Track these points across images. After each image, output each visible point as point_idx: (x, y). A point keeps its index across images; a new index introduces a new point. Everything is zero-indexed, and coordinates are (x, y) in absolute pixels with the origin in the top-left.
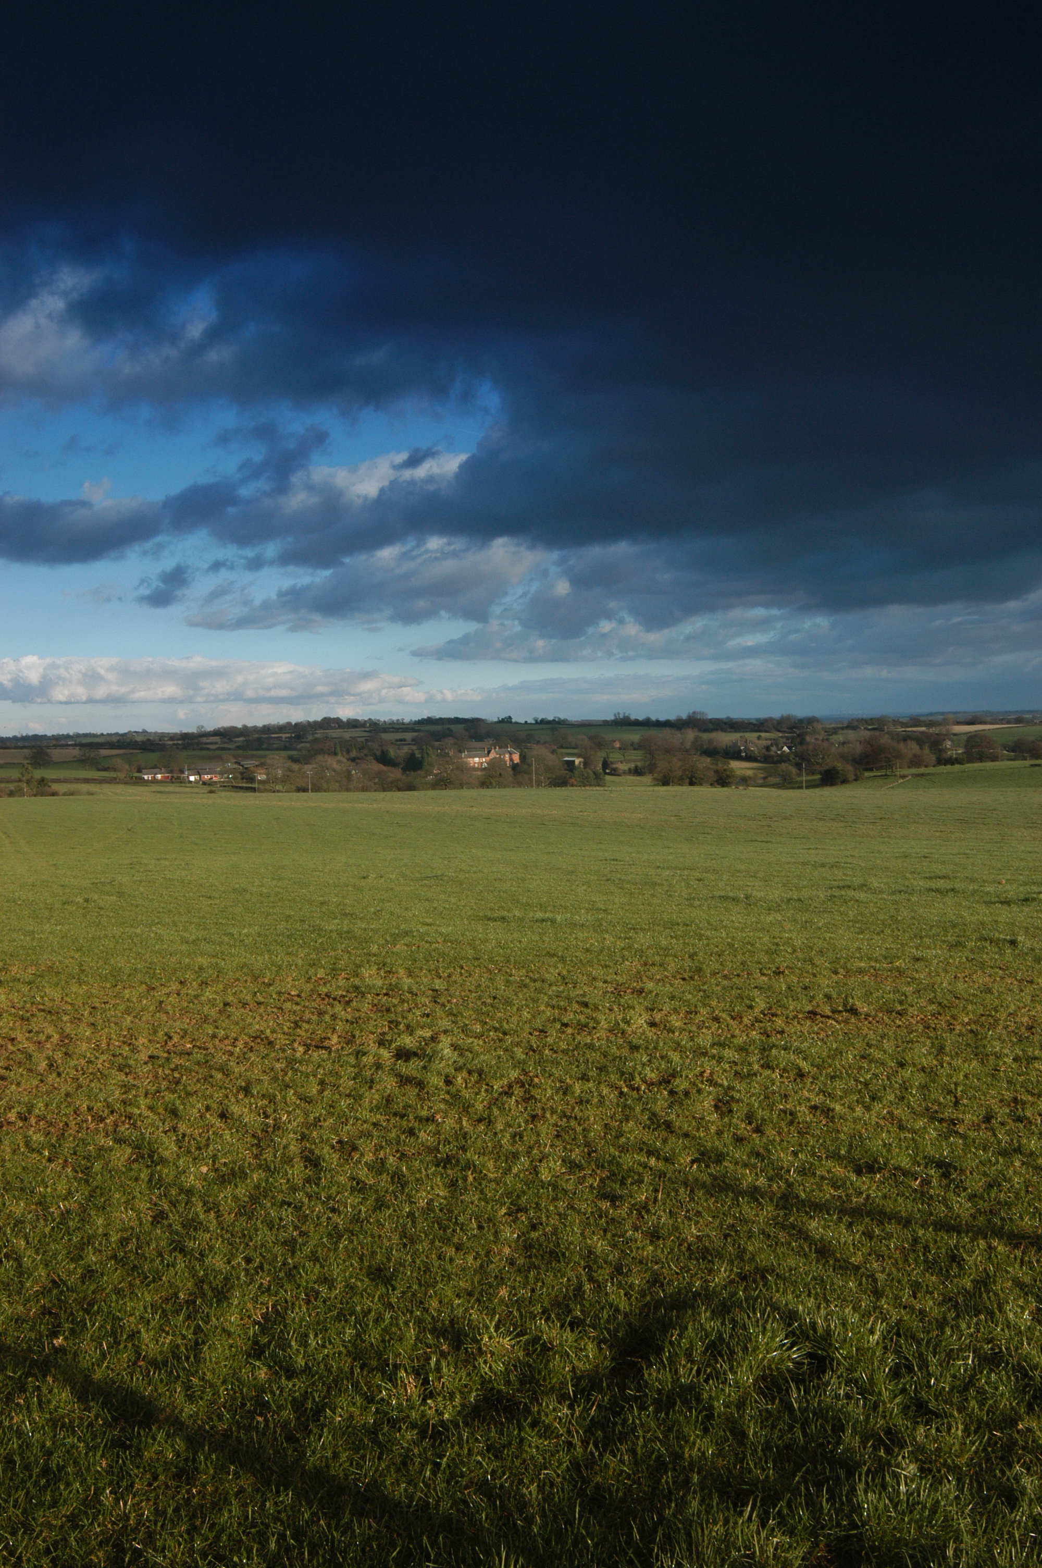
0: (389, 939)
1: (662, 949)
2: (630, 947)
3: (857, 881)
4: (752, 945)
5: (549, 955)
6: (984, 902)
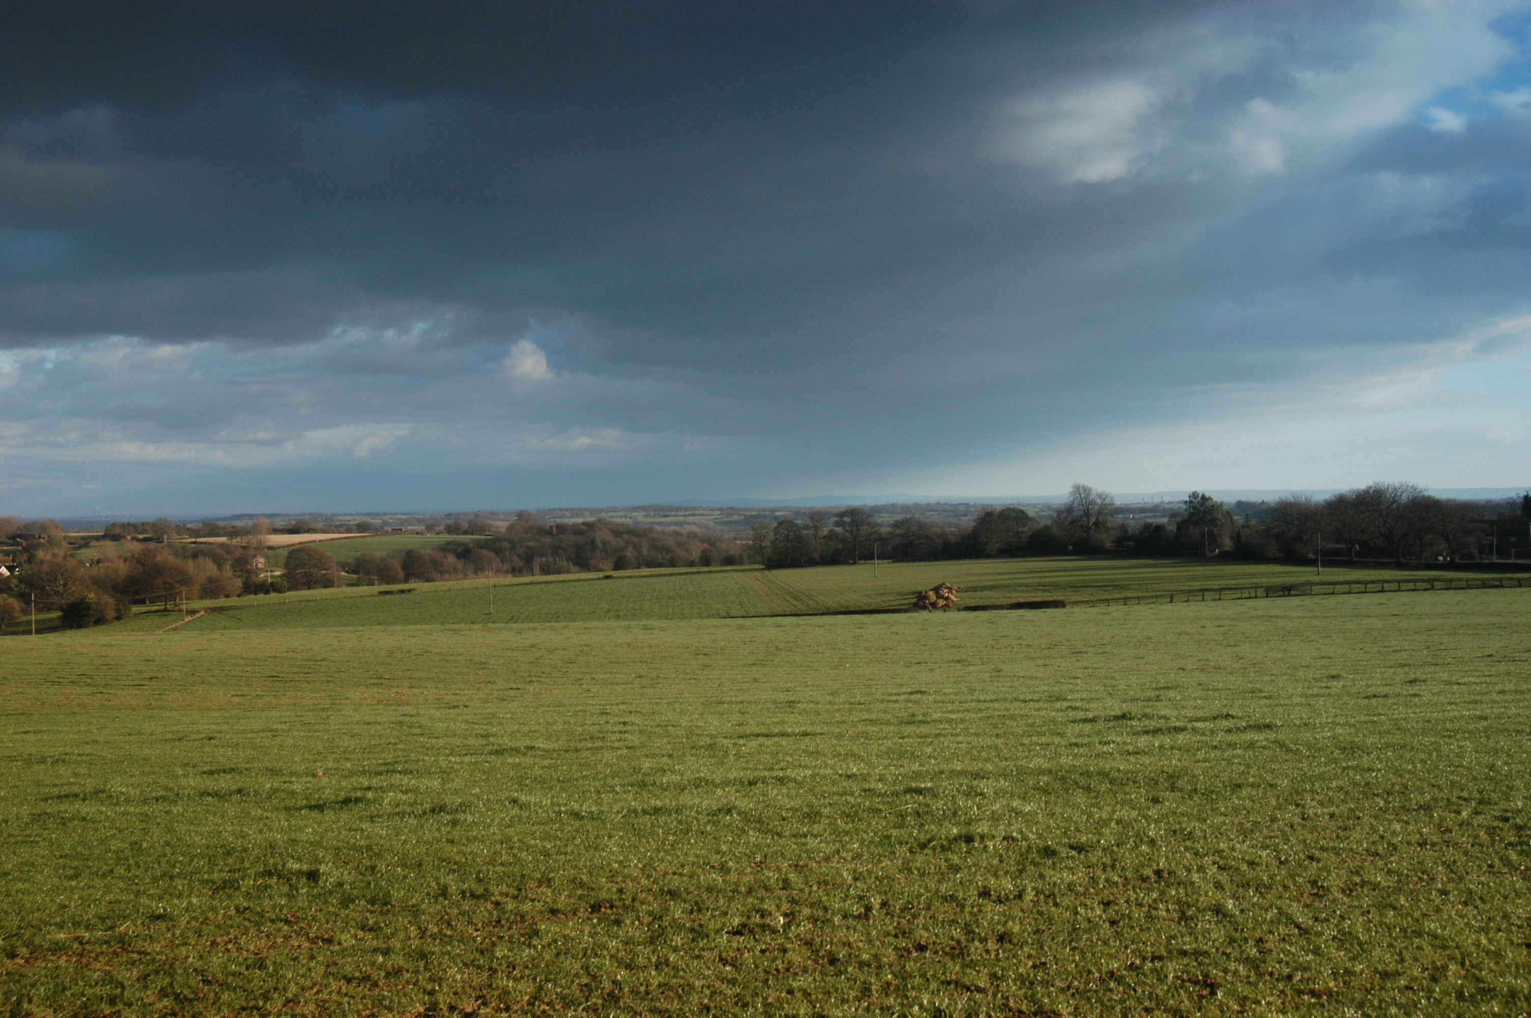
6: (286, 808)
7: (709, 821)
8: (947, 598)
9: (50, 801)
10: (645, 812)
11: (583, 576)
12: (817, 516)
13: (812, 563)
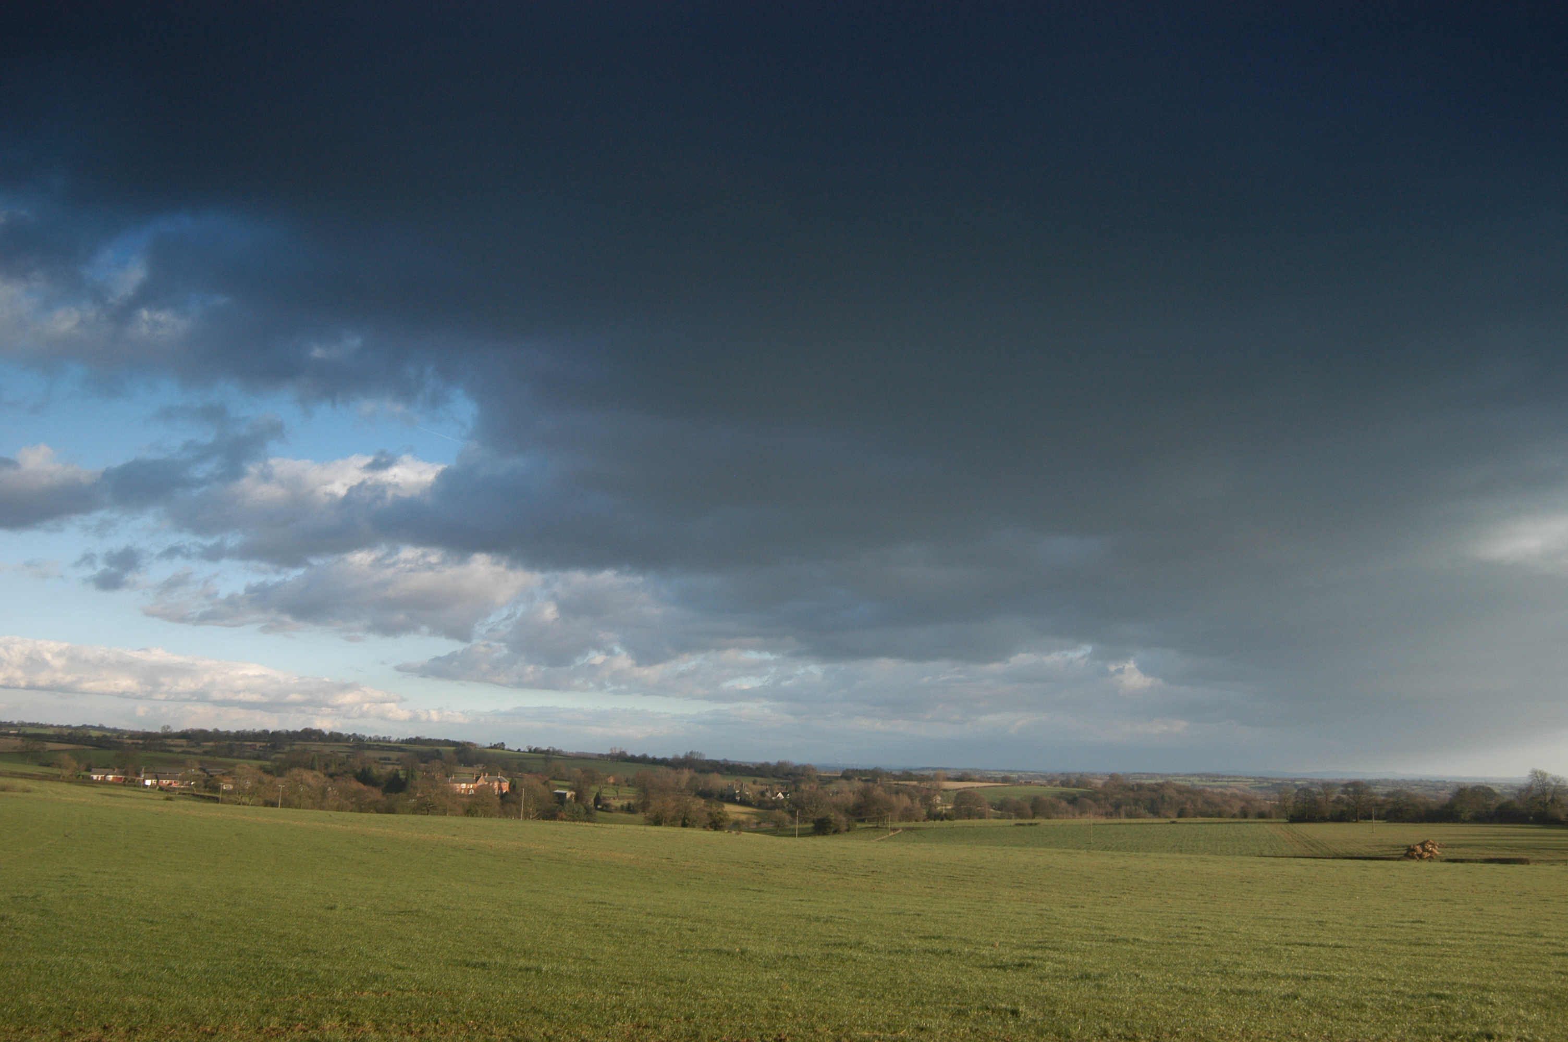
0: (355, 983)
1: (656, 1008)
2: (621, 1006)
3: (853, 938)
4: (751, 1007)
5: (536, 1011)
6: (982, 967)
7: (1282, 1003)
8: (1431, 852)
9: (830, 946)
10: (1232, 992)
11: (1156, 820)
12: (1327, 786)
13: (1324, 820)
